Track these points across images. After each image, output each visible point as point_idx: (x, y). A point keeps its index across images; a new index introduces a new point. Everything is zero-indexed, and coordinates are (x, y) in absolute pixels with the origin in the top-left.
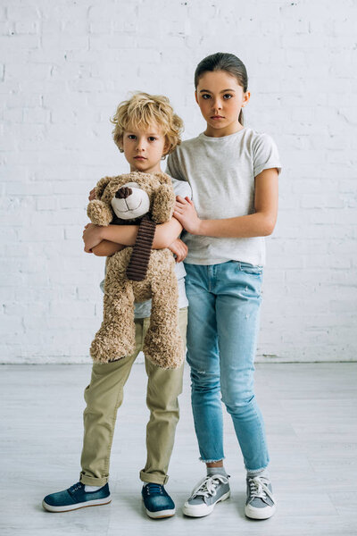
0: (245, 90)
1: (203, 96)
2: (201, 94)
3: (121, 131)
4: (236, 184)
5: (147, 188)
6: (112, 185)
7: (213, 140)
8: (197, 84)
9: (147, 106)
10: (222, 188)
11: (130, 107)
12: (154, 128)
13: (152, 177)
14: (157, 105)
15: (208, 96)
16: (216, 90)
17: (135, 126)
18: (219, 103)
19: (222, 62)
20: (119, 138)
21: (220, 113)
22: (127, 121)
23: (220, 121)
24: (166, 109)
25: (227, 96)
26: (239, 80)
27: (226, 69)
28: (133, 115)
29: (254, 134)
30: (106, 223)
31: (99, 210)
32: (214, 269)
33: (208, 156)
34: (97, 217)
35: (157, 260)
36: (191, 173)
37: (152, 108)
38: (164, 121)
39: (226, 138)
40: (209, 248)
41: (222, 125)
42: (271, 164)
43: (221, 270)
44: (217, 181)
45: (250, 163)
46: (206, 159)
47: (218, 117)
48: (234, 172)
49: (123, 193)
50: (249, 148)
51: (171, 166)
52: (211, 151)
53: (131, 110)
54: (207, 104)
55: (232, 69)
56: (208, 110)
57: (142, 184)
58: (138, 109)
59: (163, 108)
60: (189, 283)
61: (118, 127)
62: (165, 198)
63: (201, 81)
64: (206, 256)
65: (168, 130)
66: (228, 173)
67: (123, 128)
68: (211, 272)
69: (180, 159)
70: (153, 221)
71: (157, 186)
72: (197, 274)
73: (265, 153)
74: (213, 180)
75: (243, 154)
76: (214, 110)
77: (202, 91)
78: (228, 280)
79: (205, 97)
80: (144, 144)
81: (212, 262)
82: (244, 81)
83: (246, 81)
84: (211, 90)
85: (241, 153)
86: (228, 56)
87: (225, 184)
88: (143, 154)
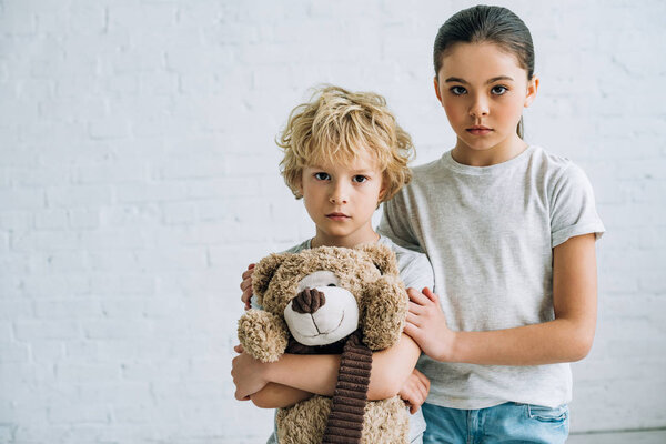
0: (530, 76)
1: (452, 89)
2: (448, 86)
3: (299, 164)
4: (517, 260)
5: (352, 282)
6: (284, 275)
7: (473, 171)
8: (438, 66)
9: (348, 117)
10: (492, 270)
11: (317, 119)
12: (363, 160)
13: (360, 255)
14: (368, 114)
15: (461, 89)
16: (477, 78)
17: (327, 157)
18: (483, 104)
19: (487, 25)
20: (294, 176)
21: (485, 122)
22: (311, 148)
23: (483, 137)
24: (385, 121)
25: (498, 89)
26: (520, 57)
27: (494, 37)
28: (323, 135)
29: (550, 161)
30: (274, 358)
31: (262, 335)
32: (480, 416)
33: (462, 205)
34: (257, 349)
35: (376, 426)
36: (433, 236)
37: (358, 121)
38: (382, 144)
39: (496, 170)
40: (470, 379)
41: (489, 143)
42: (586, 227)
43: (492, 418)
44: (480, 255)
45: (543, 221)
46: (460, 210)
47: (480, 129)
48: (514, 240)
49: (309, 302)
50: (541, 192)
51: (392, 215)
52: (467, 193)
53: (319, 126)
54: (460, 105)
55: (506, 38)
56: (462, 116)
57: (344, 275)
58: (332, 124)
59: (380, 120)
60: (431, 438)
61: (291, 155)
62: (390, 307)
63: (446, 61)
64: (463, 394)
65: (388, 161)
66: (503, 242)
67: (303, 161)
68: (475, 423)
69: (408, 206)
70: (365, 346)
71: (372, 275)
72: (445, 422)
73: (574, 204)
74: (473, 251)
75: (531, 205)
76: (473, 117)
77: (448, 81)
78: (507, 436)
79: (456, 92)
80: (345, 189)
81: (476, 405)
82: (527, 60)
83: (532, 59)
84: (467, 78)
85: (526, 202)
86: (498, 11)
87: (498, 260)
88: (344, 210)
